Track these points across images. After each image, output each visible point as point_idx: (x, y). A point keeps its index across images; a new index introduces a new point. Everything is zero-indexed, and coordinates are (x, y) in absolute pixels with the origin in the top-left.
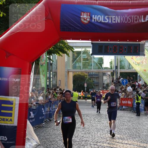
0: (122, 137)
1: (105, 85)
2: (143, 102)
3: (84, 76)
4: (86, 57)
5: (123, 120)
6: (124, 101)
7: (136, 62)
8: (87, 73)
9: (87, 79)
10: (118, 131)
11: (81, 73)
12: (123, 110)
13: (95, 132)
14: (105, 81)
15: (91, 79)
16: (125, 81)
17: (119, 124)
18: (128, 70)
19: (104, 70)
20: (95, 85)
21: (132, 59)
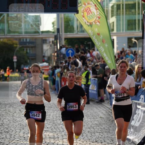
0: (56, 136)
1: (46, 59)
2: (96, 82)
3: (13, 44)
7: (88, 22)
8: (16, 40)
9: (17, 49)
10: (53, 127)
13: (17, 131)
14: (46, 52)
15: (24, 50)
16: (70, 51)
17: (56, 117)
18: (78, 34)
19: (41, 35)
20: (30, 58)
21: (84, 17)
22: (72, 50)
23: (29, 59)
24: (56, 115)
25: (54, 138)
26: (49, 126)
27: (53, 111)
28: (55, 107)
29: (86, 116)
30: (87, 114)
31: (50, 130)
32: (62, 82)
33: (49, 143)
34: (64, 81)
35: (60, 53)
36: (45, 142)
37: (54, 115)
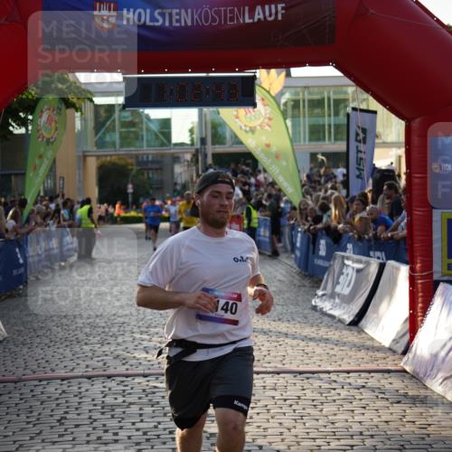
1: (178, 188)
2: (268, 223)
3: (127, 165)
4: (130, 119)
8: (132, 158)
11: (119, 159)
14: (178, 176)
15: (143, 174)
18: (232, 147)
19: (174, 149)
21: (237, 118)
23: (152, 188)
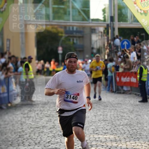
0: (117, 139)
1: (95, 51)
3: (58, 32)
5: (122, 111)
6: (124, 77)
7: (141, 10)
8: (62, 28)
9: (63, 38)
10: (112, 129)
12: (123, 93)
14: (94, 43)
15: (70, 40)
17: (114, 117)
18: (132, 24)
19: (92, 23)
20: (77, 49)
21: (135, 3)
22: (127, 41)
23: (76, 51)
24: (114, 115)
25: (116, 141)
26: (108, 128)
27: (110, 110)
28: (111, 106)
29: (147, 115)
30: (147, 114)
31: (109, 131)
32: (116, 78)
33: (111, 147)
34: (118, 76)
35: (114, 44)
36: (107, 146)
37: (112, 115)
